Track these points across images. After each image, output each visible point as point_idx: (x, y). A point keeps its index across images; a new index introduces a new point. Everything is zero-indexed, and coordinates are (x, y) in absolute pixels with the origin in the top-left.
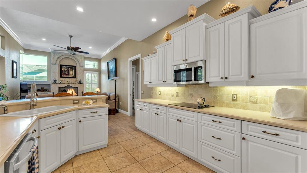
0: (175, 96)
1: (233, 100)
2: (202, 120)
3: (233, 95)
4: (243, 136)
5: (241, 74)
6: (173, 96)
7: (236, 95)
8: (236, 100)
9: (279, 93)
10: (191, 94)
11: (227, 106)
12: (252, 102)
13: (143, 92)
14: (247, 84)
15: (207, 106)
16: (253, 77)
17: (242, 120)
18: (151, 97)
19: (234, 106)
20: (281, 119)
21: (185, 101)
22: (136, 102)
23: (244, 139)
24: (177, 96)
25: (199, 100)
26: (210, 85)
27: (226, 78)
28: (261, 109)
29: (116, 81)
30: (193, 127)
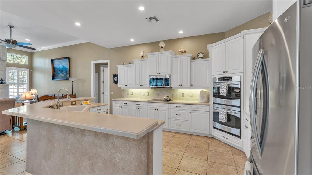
0: (146, 95)
1: (182, 96)
2: (171, 107)
3: (182, 93)
4: (190, 111)
5: (188, 84)
6: (144, 95)
7: (184, 93)
8: (184, 96)
9: (201, 92)
10: (158, 94)
11: (179, 100)
12: (191, 97)
13: (112, 93)
14: (189, 88)
15: (170, 100)
16: (192, 85)
17: (189, 104)
18: (122, 97)
19: (183, 99)
20: (201, 102)
21: (154, 98)
22: (113, 101)
23: (190, 112)
24: (147, 95)
25: (165, 97)
26: (172, 88)
27: (181, 85)
28: (194, 100)
29: (73, 82)
30: (166, 112)
